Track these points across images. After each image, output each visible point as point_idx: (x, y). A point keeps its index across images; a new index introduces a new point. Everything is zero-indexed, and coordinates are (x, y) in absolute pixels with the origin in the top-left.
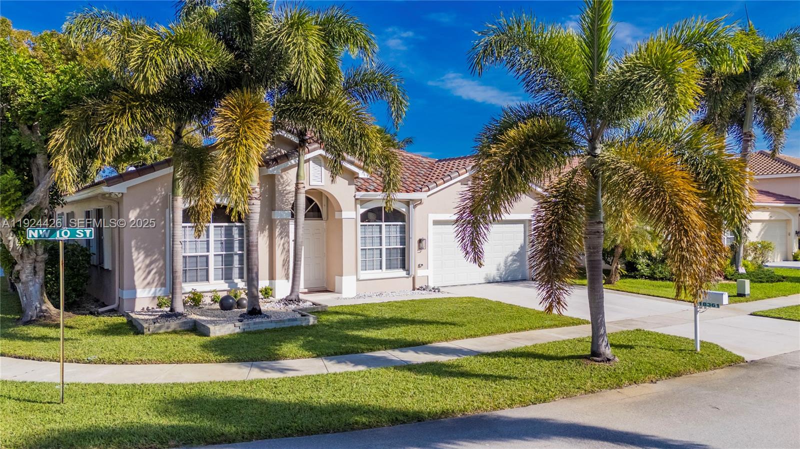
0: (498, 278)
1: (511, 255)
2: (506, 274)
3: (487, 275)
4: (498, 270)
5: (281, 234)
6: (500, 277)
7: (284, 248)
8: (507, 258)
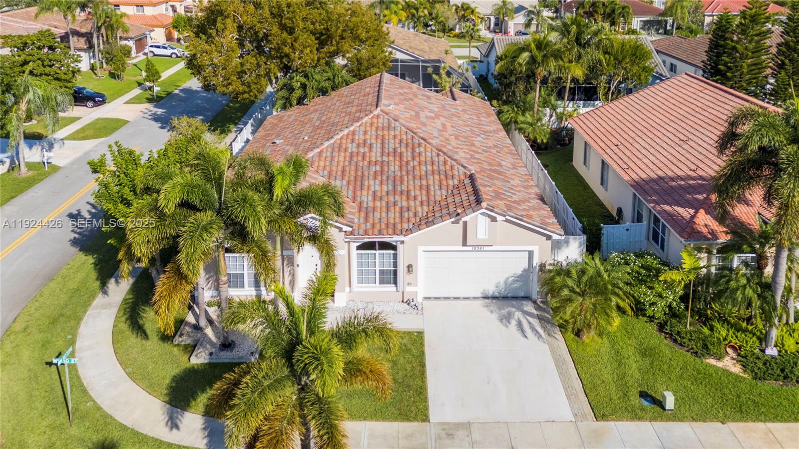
0: (497, 294)
1: (512, 277)
2: (505, 290)
3: (484, 290)
4: (497, 287)
5: (288, 264)
6: (499, 293)
7: (290, 273)
8: (508, 278)
